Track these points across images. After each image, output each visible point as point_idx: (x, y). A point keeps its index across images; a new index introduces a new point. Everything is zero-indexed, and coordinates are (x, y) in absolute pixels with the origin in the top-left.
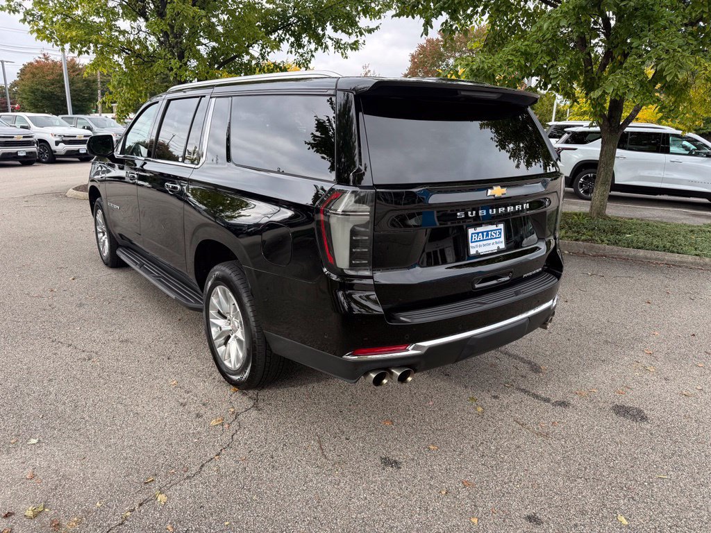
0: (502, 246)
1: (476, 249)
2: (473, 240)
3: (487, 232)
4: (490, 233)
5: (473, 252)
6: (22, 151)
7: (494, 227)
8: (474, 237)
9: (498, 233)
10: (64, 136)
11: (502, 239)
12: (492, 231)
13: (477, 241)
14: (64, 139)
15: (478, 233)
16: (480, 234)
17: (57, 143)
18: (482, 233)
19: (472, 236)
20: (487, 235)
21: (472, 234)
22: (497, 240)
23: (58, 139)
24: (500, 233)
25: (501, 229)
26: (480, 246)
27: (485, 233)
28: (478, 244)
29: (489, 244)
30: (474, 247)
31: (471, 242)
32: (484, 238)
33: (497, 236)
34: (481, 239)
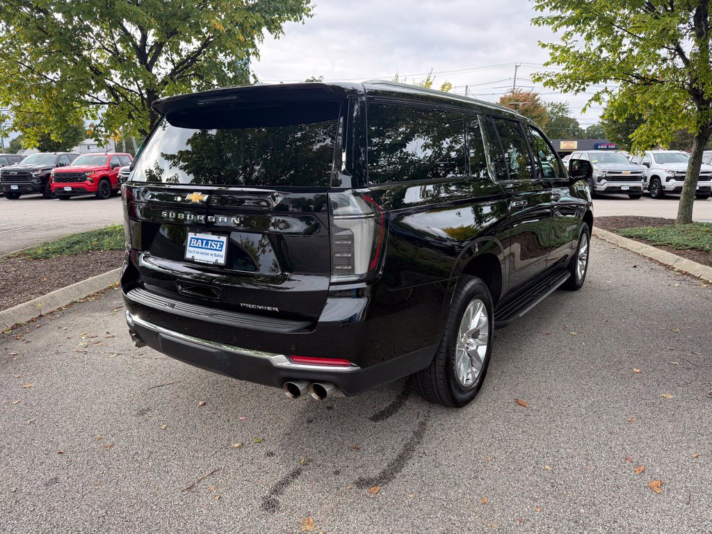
0: (222, 261)
1: (193, 255)
2: (192, 245)
3: (208, 241)
4: (210, 242)
5: (189, 256)
6: (625, 186)
7: (215, 238)
8: (192, 242)
9: (218, 246)
10: (678, 172)
11: (223, 253)
12: (212, 241)
13: (195, 247)
14: (677, 175)
15: (197, 239)
16: (200, 241)
17: (668, 179)
18: (202, 240)
19: (191, 241)
20: (207, 244)
21: (192, 238)
22: (217, 253)
23: (671, 175)
24: (222, 246)
25: (223, 242)
26: (198, 253)
27: (205, 242)
28: (196, 249)
29: (207, 254)
30: (191, 252)
31: (190, 246)
32: (204, 246)
33: (218, 248)
34: (200, 246)
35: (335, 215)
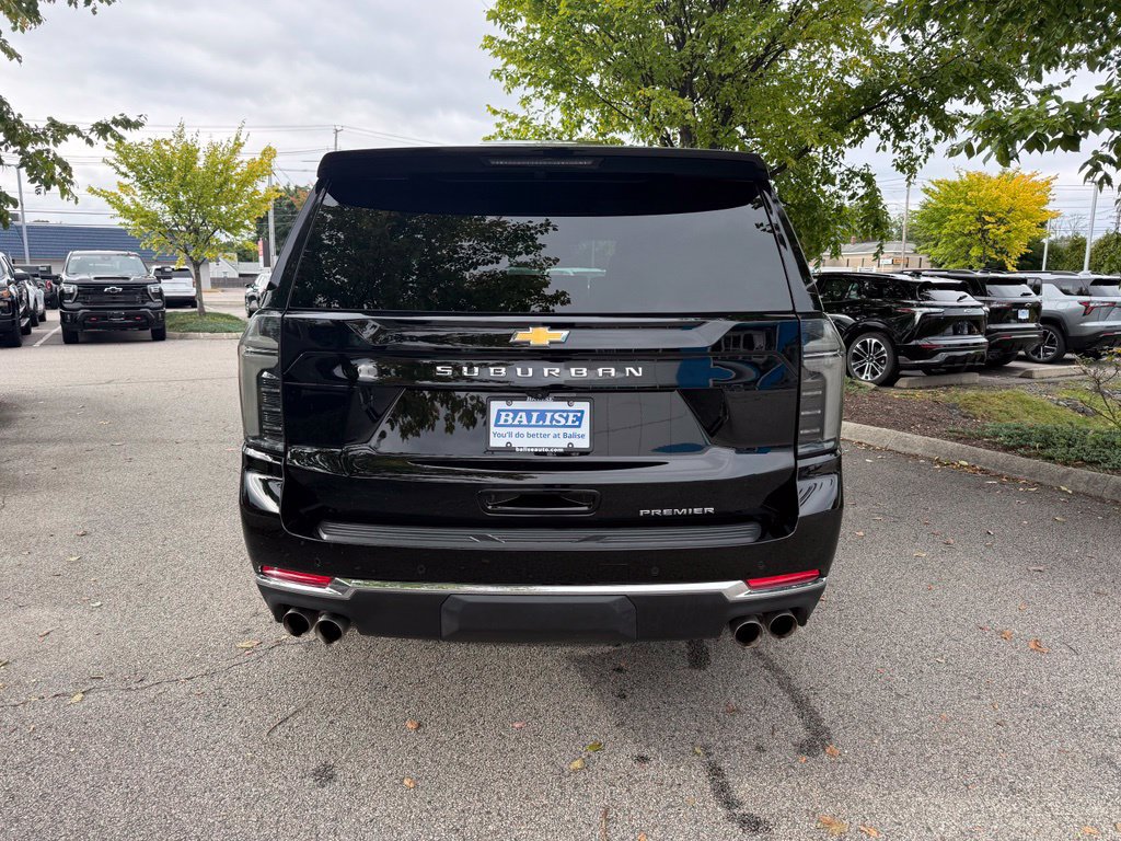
0: (582, 443)
1: (507, 439)
5: (495, 442)
7: (563, 405)
8: (503, 418)
9: (571, 418)
11: (585, 428)
13: (511, 426)
15: (516, 412)
18: (529, 413)
21: (499, 411)
22: (570, 431)
24: (579, 418)
26: (518, 435)
27: (535, 415)
28: (515, 430)
29: (545, 436)
30: (500, 435)
31: (496, 425)
32: (533, 422)
33: (570, 423)
34: (525, 422)
35: (805, 353)
